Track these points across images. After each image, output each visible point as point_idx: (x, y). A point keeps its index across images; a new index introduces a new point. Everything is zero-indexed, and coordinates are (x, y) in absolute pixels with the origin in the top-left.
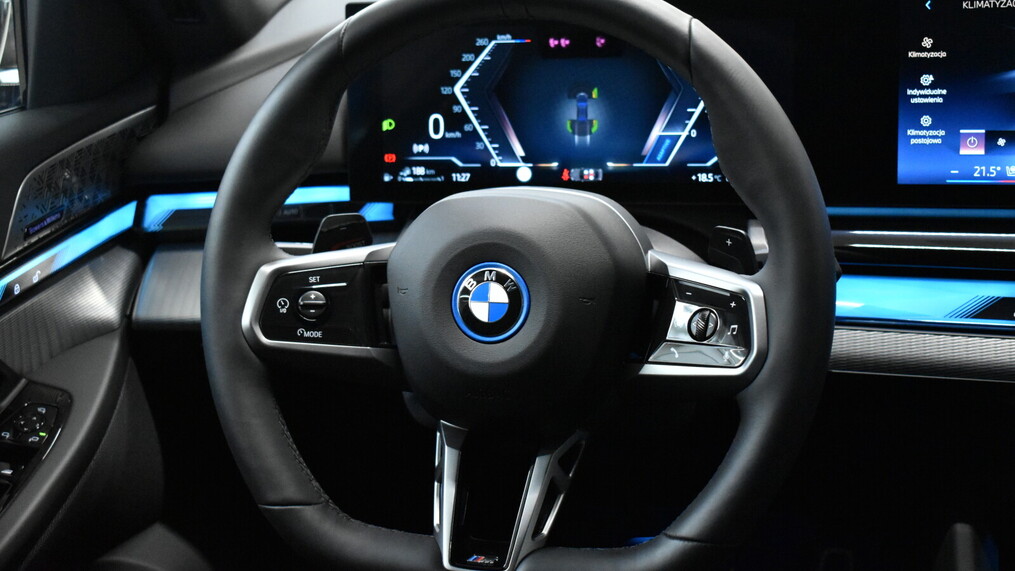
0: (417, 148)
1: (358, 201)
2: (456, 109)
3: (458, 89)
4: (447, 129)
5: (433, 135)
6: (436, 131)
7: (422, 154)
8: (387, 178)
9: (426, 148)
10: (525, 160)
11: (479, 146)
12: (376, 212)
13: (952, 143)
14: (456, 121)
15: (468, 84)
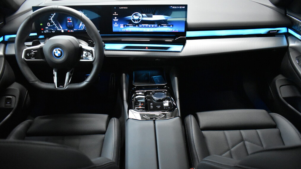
0: (46, 28)
1: (38, 35)
2: (51, 22)
3: (51, 19)
4: (50, 25)
5: (48, 26)
6: (49, 25)
7: (47, 28)
8: (42, 32)
9: (48, 28)
10: (62, 29)
11: (55, 27)
12: (41, 37)
13: (119, 26)
14: (52, 24)
15: (53, 18)
